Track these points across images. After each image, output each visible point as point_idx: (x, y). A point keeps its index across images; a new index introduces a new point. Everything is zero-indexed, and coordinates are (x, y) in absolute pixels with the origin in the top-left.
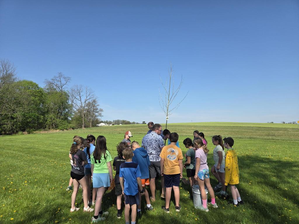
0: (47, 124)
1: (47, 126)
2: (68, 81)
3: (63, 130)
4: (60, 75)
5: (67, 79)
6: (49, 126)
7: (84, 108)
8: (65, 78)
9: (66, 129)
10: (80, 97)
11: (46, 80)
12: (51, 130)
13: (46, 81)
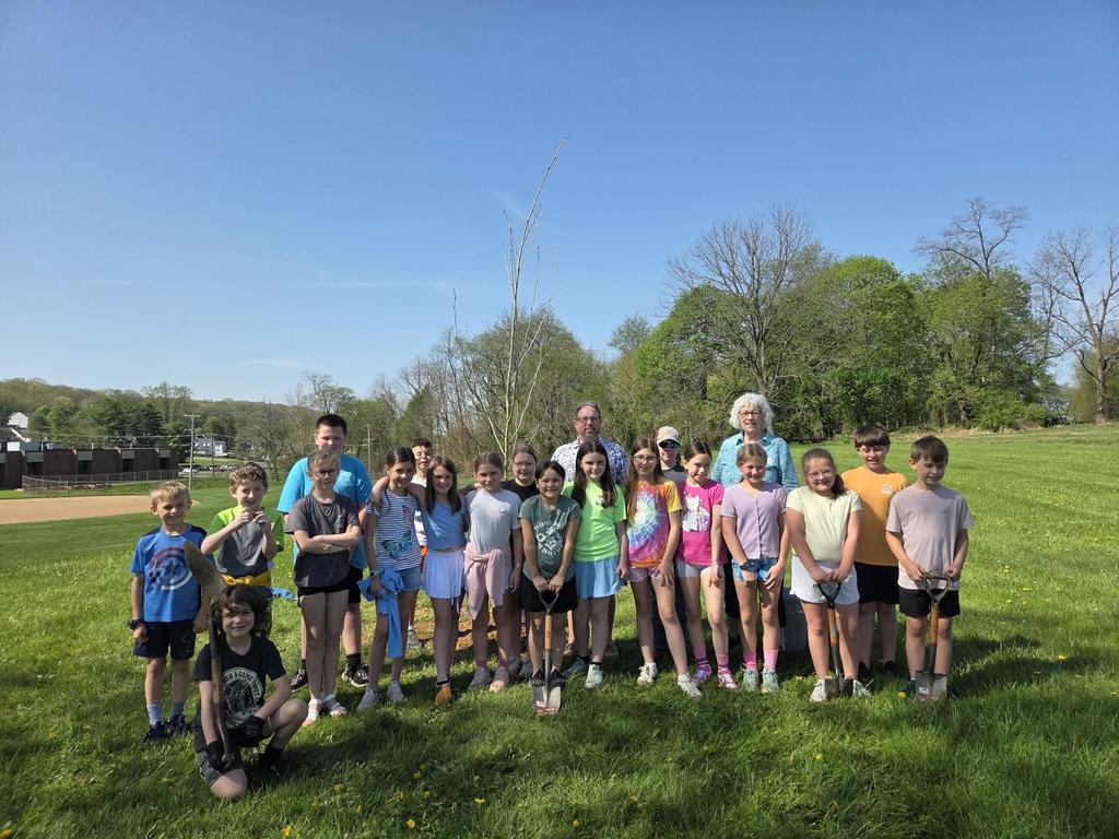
0: (931, 407)
1: (934, 415)
2: (1015, 225)
3: (996, 430)
4: (978, 208)
5: (1009, 218)
6: (940, 414)
7: (1100, 330)
8: (997, 216)
9: (1010, 425)
10: (1079, 284)
11: (920, 242)
12: (947, 430)
13: (919, 245)
